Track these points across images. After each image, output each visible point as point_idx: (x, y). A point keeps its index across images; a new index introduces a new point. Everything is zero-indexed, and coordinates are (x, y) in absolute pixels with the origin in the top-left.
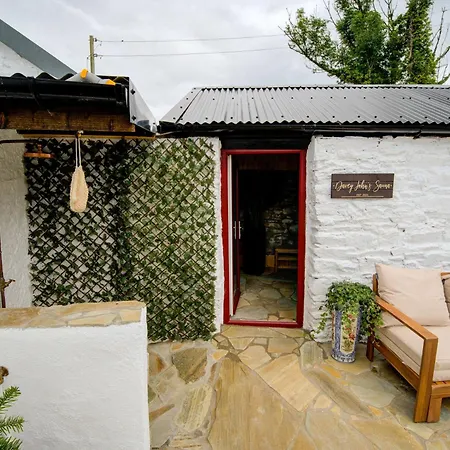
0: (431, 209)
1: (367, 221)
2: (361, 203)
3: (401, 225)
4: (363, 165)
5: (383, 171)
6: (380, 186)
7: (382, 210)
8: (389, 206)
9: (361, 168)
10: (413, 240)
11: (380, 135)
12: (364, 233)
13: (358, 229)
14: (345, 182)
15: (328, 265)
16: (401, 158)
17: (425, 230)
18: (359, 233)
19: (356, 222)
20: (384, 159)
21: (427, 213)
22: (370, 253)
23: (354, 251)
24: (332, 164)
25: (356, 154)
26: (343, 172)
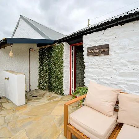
0: (131, 60)
1: (100, 65)
2: (97, 58)
3: (114, 67)
4: (99, 42)
6: (103, 50)
7: (106, 60)
9: (98, 44)
10: (121, 75)
12: (99, 70)
13: (96, 68)
14: (90, 50)
17: (127, 71)
18: (97, 70)
19: (95, 65)
21: (129, 61)
22: (101, 79)
23: (95, 77)
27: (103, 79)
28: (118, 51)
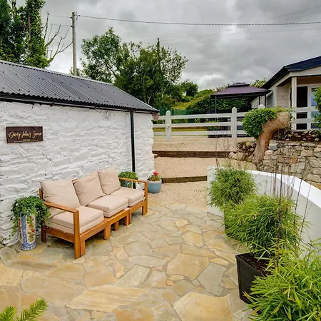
0: (63, 146)
1: (30, 156)
2: (26, 145)
3: (49, 157)
4: (24, 121)
5: (36, 125)
6: (36, 134)
7: (38, 149)
8: (42, 146)
9: (24, 123)
10: (56, 165)
11: (33, 103)
12: (30, 164)
13: (25, 162)
14: (16, 132)
15: (9, 189)
16: (45, 117)
17: (60, 158)
18: (26, 165)
19: (23, 158)
20: (36, 117)
21: (61, 148)
23: (24, 177)
24: (6, 120)
25: (20, 114)
26: (13, 125)
27: (35, 177)
28: (51, 137)
